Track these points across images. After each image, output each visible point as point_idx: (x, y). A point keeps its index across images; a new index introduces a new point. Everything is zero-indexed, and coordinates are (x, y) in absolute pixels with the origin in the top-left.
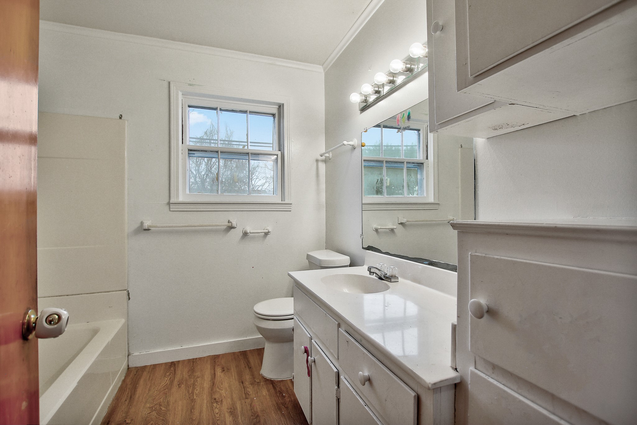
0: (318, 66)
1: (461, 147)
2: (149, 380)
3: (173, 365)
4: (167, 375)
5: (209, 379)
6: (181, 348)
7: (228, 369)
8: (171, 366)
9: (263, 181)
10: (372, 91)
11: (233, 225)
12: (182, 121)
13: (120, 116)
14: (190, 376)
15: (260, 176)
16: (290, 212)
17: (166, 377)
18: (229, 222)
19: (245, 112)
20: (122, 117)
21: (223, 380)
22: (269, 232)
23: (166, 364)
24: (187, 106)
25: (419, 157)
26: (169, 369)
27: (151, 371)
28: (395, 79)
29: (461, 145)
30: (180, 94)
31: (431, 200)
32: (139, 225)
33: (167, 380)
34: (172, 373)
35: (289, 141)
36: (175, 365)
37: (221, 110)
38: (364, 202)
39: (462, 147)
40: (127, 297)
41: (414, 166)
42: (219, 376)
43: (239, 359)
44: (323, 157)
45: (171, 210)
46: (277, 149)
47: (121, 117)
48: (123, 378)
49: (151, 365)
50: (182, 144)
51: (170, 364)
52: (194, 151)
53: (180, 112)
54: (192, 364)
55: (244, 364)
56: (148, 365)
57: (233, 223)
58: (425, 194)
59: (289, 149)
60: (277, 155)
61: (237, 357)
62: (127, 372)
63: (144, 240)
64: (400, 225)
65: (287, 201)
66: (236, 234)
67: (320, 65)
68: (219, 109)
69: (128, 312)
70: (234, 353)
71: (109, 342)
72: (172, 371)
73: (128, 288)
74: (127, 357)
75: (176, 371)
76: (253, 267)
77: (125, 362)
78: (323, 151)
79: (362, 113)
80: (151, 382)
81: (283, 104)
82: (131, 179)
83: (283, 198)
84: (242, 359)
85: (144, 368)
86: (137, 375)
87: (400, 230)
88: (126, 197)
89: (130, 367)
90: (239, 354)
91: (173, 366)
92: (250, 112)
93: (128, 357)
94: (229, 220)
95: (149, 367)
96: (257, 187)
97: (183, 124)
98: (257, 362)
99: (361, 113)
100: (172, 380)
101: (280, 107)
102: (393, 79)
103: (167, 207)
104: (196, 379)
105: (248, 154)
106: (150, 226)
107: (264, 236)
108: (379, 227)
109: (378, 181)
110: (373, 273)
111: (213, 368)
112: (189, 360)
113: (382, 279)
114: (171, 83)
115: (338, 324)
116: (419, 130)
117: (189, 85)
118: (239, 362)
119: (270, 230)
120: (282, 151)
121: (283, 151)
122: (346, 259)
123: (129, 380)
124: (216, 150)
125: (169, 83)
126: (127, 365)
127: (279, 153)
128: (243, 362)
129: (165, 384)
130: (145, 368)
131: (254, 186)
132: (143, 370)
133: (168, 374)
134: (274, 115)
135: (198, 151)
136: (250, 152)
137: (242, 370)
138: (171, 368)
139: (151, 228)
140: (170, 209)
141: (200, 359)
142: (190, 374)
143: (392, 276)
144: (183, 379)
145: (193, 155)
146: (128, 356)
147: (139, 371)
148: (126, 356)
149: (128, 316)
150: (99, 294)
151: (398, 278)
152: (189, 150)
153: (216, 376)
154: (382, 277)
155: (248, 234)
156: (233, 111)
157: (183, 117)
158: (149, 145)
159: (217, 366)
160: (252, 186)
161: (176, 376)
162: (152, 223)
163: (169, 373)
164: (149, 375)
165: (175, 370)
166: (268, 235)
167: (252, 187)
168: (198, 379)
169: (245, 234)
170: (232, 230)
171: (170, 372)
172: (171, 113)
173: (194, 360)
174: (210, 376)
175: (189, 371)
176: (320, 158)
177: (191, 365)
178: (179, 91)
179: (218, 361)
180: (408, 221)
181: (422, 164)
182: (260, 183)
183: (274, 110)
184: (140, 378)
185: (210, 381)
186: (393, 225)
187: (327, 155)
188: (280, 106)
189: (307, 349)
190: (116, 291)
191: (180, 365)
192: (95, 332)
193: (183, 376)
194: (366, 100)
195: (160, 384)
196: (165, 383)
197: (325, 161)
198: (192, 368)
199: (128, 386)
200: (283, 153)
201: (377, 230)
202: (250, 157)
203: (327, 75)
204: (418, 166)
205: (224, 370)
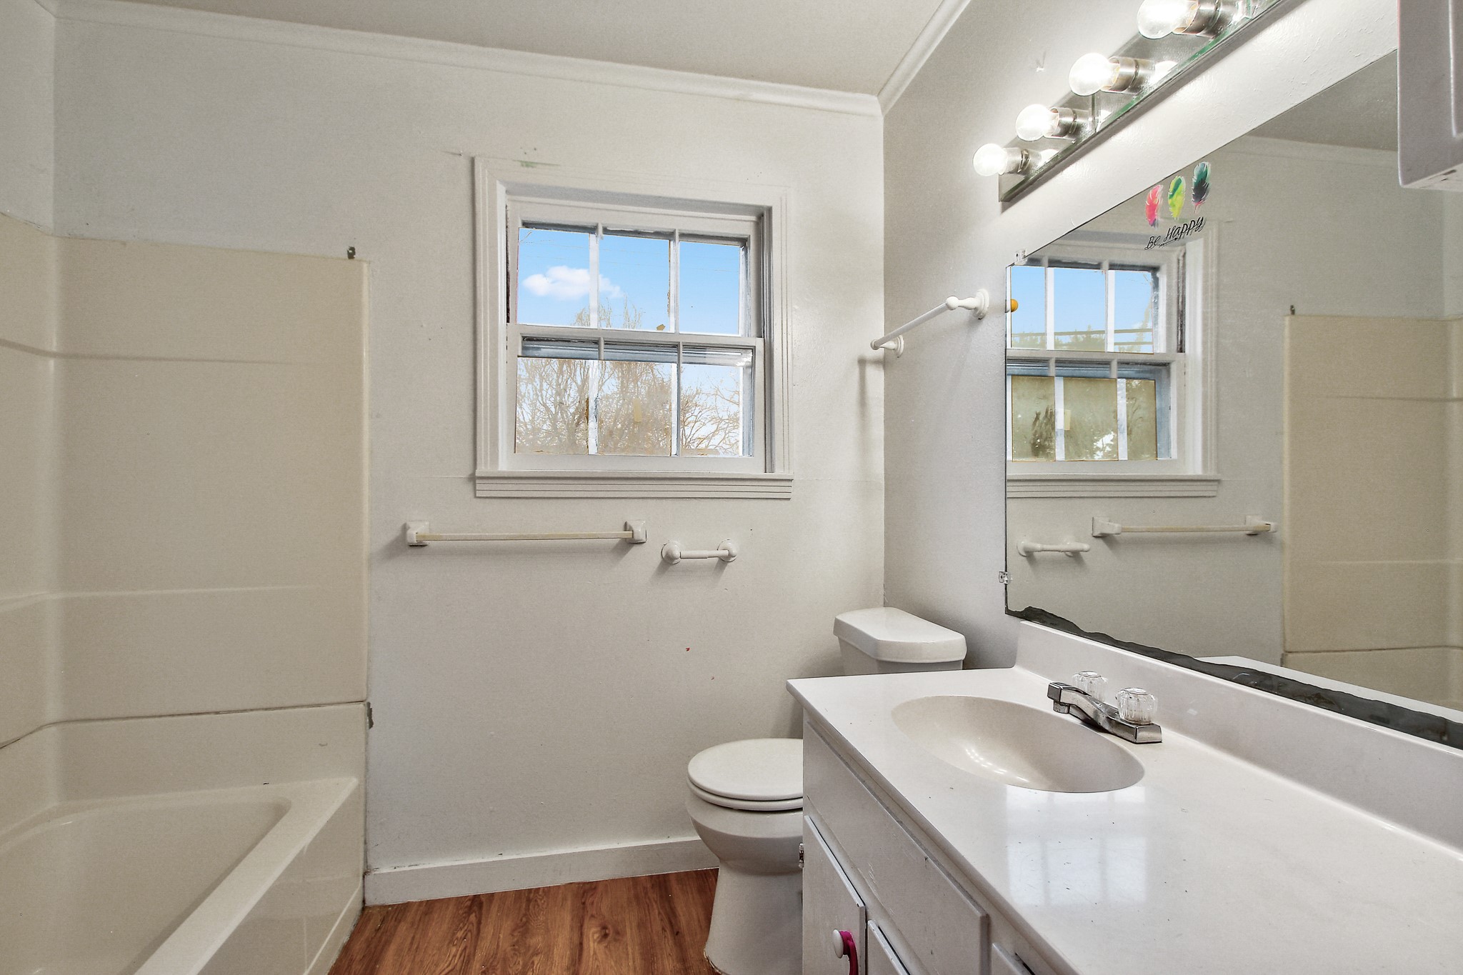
0: (866, 96)
1: (1290, 312)
2: (409, 950)
3: (477, 904)
4: (457, 939)
5: (566, 961)
6: (500, 858)
7: (617, 933)
8: (469, 910)
9: (711, 428)
10: (1053, 128)
11: (636, 537)
12: (507, 263)
13: (350, 251)
14: (517, 947)
15: (704, 416)
16: (786, 502)
17: (454, 945)
18: (626, 527)
19: (669, 236)
20: (354, 253)
21: (601, 970)
22: (730, 556)
23: (459, 900)
24: (520, 225)
25: (1158, 345)
26: (465, 918)
27: (420, 920)
28: (1141, 72)
29: (1292, 307)
30: (501, 189)
31: (1194, 468)
32: (398, 534)
33: (455, 956)
34: (470, 931)
35: (784, 307)
36: (481, 905)
37: (606, 231)
38: (1010, 474)
39: (1293, 312)
40: (366, 719)
41: (1139, 372)
42: (592, 953)
43: (648, 901)
44: (880, 352)
45: (477, 495)
46: (753, 331)
47: (351, 255)
48: (345, 939)
49: (421, 903)
50: (508, 321)
51: (469, 903)
52: (538, 340)
53: (501, 238)
54: (524, 905)
55: (662, 920)
56: (414, 901)
57: (635, 530)
58: (1174, 453)
59: (785, 331)
60: (753, 349)
61: (643, 894)
62: (359, 920)
63: (411, 571)
64: (1100, 542)
65: (778, 473)
66: (644, 560)
67: (872, 93)
68: (600, 230)
69: (366, 759)
70: (635, 880)
71: (304, 848)
72: (471, 925)
73: (367, 698)
74: (361, 878)
75: (482, 926)
76: (688, 649)
77: (356, 892)
78: (881, 334)
79: (1010, 206)
80: (414, 959)
81: (770, 210)
82: (378, 416)
83: (769, 464)
84: (656, 902)
85: (402, 909)
86: (382, 930)
87: (1098, 555)
88: (366, 461)
89: (368, 904)
90: (649, 885)
91: (475, 908)
92: (683, 235)
93: (364, 877)
94: (626, 523)
95: (415, 908)
96: (696, 443)
97: (509, 269)
98: (695, 917)
99: (1004, 209)
100: (468, 956)
101: (763, 217)
102: (1136, 74)
103: (469, 487)
104: (531, 958)
105: (676, 346)
106: (424, 536)
107: (717, 566)
108: (1039, 546)
109: (1037, 418)
110: (1069, 706)
111: (579, 925)
112: (519, 893)
113: (1099, 729)
114: (476, 161)
115: (982, 918)
116: (1154, 269)
117: (522, 165)
118: (649, 910)
119: (734, 551)
120: (767, 338)
121: (770, 337)
122: (952, 643)
123: (359, 947)
124: (594, 336)
125: (472, 161)
126: (361, 900)
127: (759, 344)
128: (659, 913)
129: (450, 968)
130: (405, 909)
131: (689, 440)
132: (400, 915)
133: (460, 934)
134: (743, 242)
135: (548, 340)
136: (682, 341)
137: (656, 938)
138: (469, 916)
139: (427, 542)
140: (475, 494)
141: (547, 891)
142: (516, 939)
143: (1138, 723)
144: (496, 954)
145: (536, 353)
146: (365, 874)
147: (390, 917)
148: (358, 876)
149: (367, 769)
150: (296, 710)
151: (1158, 729)
152: (524, 338)
153: (585, 954)
154: (1102, 721)
155: (676, 561)
156: (637, 233)
157: (509, 252)
158: (422, 326)
159: (590, 918)
160: (684, 440)
161: (479, 943)
162: (430, 529)
163: (462, 932)
164: (412, 935)
165: (479, 923)
166: (729, 564)
167: (684, 443)
168: (536, 959)
169: (668, 560)
170: (635, 549)
171: (466, 928)
172: (477, 240)
173: (532, 895)
174: (568, 953)
175: (514, 930)
176: (871, 354)
177: (523, 911)
178: (498, 182)
179: (592, 903)
180: (1124, 530)
181: (1166, 365)
182: (704, 432)
183: (745, 227)
184: (388, 943)
185: (568, 969)
186: (1079, 540)
187: (891, 344)
188: (760, 217)
189: (850, 943)
190: (339, 703)
191: (494, 908)
192: (279, 812)
193: (498, 945)
194: (1025, 164)
195: (437, 965)
196: (450, 964)
197: (884, 363)
198: (524, 919)
199: (353, 967)
200: (770, 342)
201: (1029, 555)
202: (682, 354)
203: (892, 120)
204: (1151, 372)
205: (606, 936)
